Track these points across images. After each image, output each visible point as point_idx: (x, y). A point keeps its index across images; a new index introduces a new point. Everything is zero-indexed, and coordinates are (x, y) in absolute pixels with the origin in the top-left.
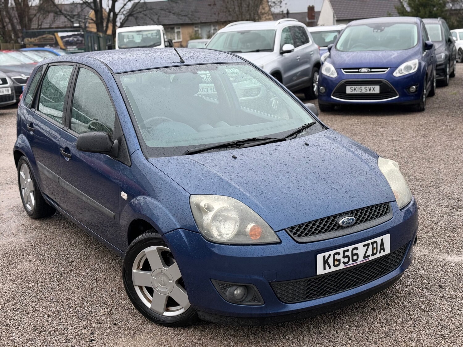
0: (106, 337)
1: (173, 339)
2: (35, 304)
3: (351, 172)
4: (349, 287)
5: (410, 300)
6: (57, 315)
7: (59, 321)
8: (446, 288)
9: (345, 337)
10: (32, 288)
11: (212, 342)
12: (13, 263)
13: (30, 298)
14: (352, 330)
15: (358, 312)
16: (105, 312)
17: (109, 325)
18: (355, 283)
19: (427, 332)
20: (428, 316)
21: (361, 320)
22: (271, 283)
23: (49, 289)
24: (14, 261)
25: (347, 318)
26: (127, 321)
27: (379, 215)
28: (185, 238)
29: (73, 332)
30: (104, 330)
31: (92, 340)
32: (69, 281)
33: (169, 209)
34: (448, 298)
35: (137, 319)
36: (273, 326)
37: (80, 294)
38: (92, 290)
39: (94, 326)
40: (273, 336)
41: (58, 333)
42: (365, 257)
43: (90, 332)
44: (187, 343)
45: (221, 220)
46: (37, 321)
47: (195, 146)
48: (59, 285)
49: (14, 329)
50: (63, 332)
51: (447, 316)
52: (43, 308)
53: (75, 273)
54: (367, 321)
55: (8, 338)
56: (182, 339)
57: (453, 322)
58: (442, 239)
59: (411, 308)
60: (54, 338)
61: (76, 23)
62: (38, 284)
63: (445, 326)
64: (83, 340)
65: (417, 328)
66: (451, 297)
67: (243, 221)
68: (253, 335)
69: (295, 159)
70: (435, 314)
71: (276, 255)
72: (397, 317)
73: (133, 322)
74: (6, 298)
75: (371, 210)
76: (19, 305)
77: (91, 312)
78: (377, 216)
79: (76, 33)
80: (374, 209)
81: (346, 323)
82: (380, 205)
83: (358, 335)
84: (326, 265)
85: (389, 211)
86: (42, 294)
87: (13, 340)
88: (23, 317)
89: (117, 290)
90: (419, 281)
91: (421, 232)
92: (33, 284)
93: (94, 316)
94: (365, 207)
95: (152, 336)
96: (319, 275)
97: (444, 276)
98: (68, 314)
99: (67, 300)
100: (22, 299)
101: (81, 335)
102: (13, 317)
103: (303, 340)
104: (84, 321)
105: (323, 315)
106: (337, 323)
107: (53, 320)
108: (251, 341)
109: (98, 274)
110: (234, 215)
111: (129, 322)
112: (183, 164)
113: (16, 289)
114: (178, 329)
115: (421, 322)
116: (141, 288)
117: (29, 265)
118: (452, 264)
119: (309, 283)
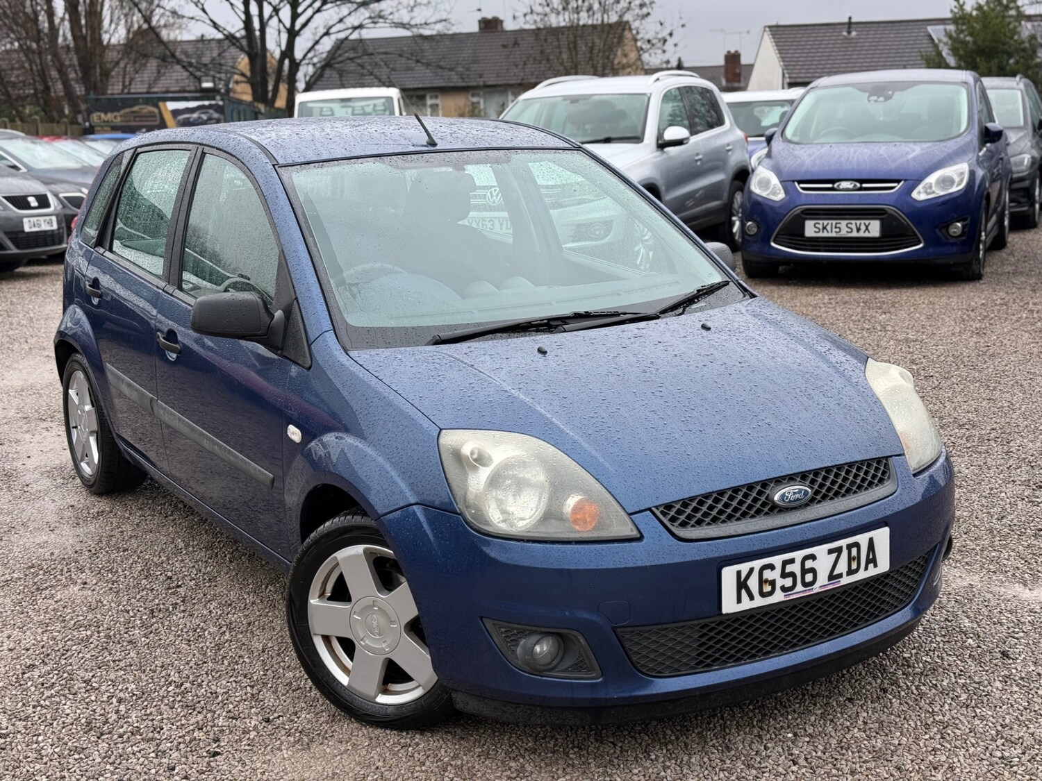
0: (247, 748)
1: (395, 754)
2: (91, 674)
3: (803, 389)
4: (795, 645)
5: (934, 682)
6: (140, 698)
7: (143, 712)
8: (1017, 659)
9: (783, 757)
10: (85, 641)
11: (483, 762)
12: (47, 588)
13: (80, 662)
14: (800, 744)
15: (815, 705)
16: (246, 694)
17: (253, 723)
18: (808, 637)
19: (970, 752)
20: (974, 717)
21: (821, 723)
22: (618, 630)
23: (125, 644)
24: (48, 584)
25: (790, 717)
26: (296, 713)
27: (865, 485)
28: (426, 526)
29: (173, 737)
30: (243, 733)
31: (216, 754)
32: (169, 628)
33: (393, 460)
34: (1022, 678)
35: (317, 710)
36: (622, 732)
37: (191, 656)
38: (219, 647)
39: (220, 724)
40: (621, 752)
41: (139, 737)
42: (832, 577)
43: (212, 736)
44: (428, 763)
45: (509, 485)
46: (94, 711)
47: (456, 327)
48: (145, 636)
49: (43, 727)
50: (150, 735)
51: (1017, 717)
52: (110, 683)
53: (183, 611)
54: (836, 724)
55: (28, 745)
56: (416, 755)
57: (1030, 731)
58: (1012, 554)
59: (937, 698)
60: (130, 749)
61: (207, 81)
62: (99, 632)
63: (1013, 739)
64: (194, 753)
65: (947, 741)
66: (1028, 678)
67: (558, 489)
68: (576, 750)
69: (678, 357)
70: (990, 713)
71: (631, 565)
72: (903, 716)
73: (308, 716)
74: (27, 660)
75: (848, 472)
76: (55, 677)
77: (216, 693)
78: (860, 487)
79: (207, 103)
80: (854, 471)
81: (789, 727)
82: (869, 463)
83: (814, 754)
84: (743, 592)
85: (889, 478)
86: (107, 654)
87: (40, 751)
88: (63, 702)
89: (276, 648)
90: (956, 641)
91: (964, 536)
92: (89, 633)
93: (222, 702)
94: (833, 466)
95: (350, 748)
96: (727, 614)
97: (1013, 632)
98: (163, 697)
99: (162, 667)
100: (63, 663)
101: (190, 742)
102: (42, 702)
103: (689, 764)
104: (199, 712)
105: (737, 710)
106: (766, 727)
107: (129, 710)
108: (571, 762)
109: (234, 614)
110: (538, 475)
111: (298, 718)
112: (426, 364)
113: (51, 643)
114: (407, 734)
115: (959, 729)
116: (327, 639)
117: (81, 593)
118: (1032, 606)
119: (705, 631)
